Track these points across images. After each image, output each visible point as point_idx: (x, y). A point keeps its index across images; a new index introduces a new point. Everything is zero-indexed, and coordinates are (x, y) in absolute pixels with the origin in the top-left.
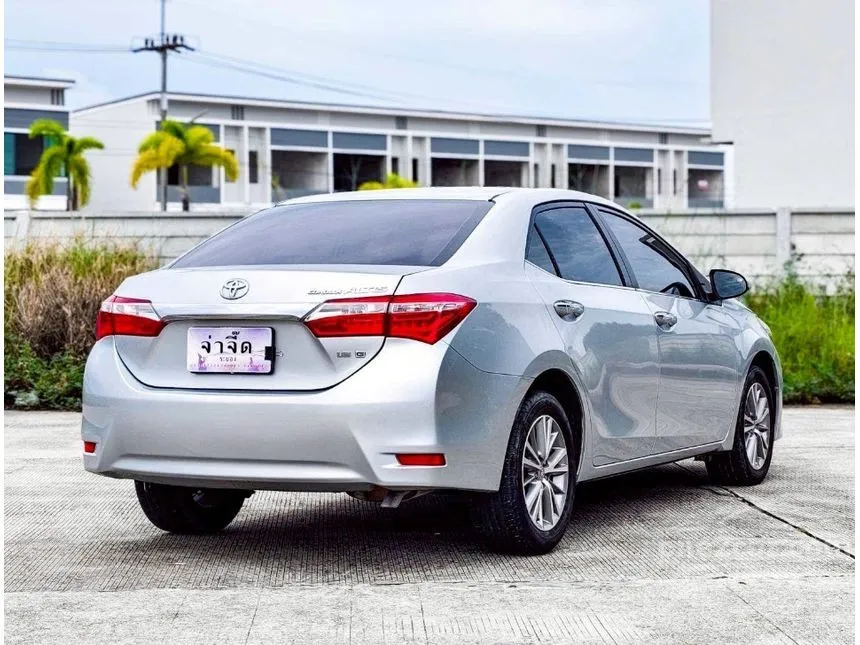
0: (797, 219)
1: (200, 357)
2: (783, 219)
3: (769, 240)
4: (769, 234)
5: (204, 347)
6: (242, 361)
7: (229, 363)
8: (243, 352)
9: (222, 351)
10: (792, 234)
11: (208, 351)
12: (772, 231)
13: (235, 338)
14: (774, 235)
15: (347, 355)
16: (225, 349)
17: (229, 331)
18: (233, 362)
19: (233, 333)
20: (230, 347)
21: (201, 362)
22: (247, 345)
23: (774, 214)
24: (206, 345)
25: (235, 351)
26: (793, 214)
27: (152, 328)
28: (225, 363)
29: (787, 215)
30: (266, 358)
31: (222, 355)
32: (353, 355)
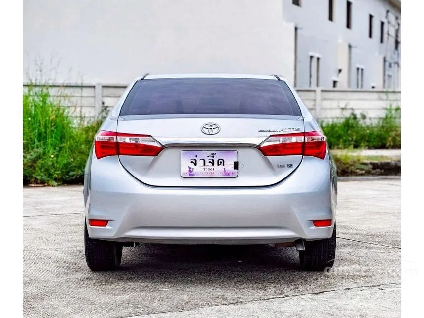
0: (105, 90)
1: (190, 168)
2: (99, 89)
3: (92, 100)
4: (92, 97)
5: (192, 162)
6: (218, 170)
7: (210, 171)
8: (219, 165)
9: (204, 165)
10: (103, 96)
11: (195, 164)
12: (93, 95)
13: (213, 157)
14: (94, 97)
15: (283, 166)
16: (207, 163)
17: (209, 153)
18: (213, 171)
19: (212, 154)
20: (210, 162)
21: (190, 171)
22: (222, 161)
23: (94, 87)
24: (194, 161)
25: (213, 164)
26: (103, 87)
27: (154, 151)
28: (207, 171)
29: (100, 87)
30: (235, 169)
31: (205, 167)
32: (286, 166)
